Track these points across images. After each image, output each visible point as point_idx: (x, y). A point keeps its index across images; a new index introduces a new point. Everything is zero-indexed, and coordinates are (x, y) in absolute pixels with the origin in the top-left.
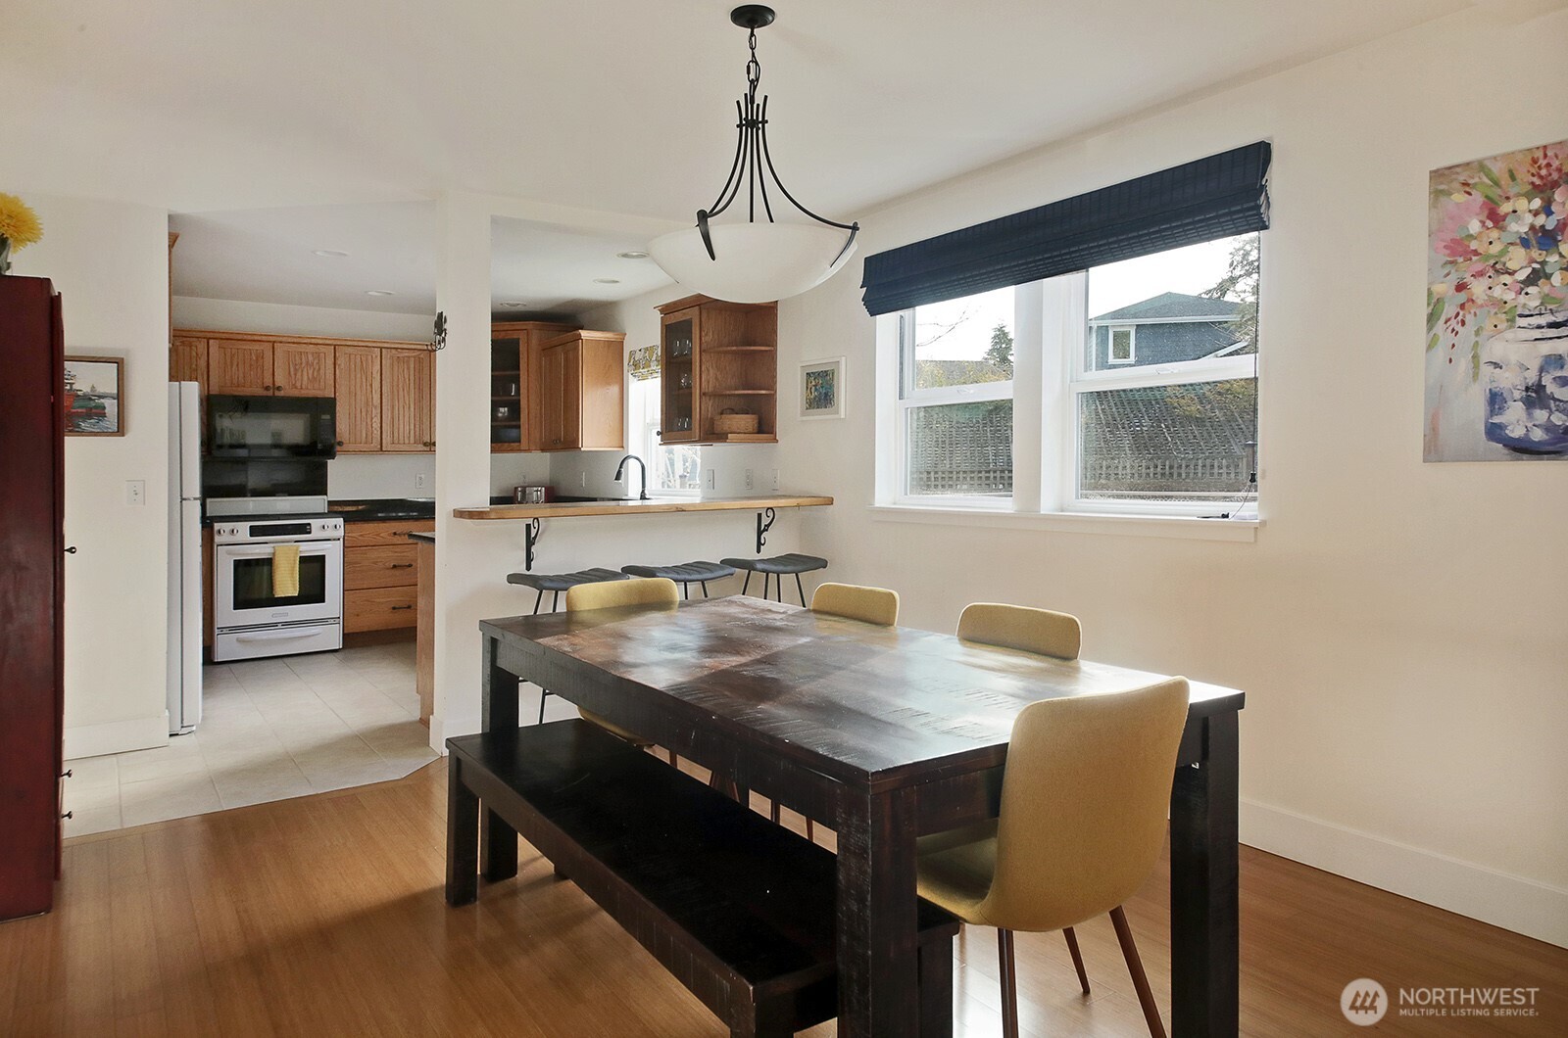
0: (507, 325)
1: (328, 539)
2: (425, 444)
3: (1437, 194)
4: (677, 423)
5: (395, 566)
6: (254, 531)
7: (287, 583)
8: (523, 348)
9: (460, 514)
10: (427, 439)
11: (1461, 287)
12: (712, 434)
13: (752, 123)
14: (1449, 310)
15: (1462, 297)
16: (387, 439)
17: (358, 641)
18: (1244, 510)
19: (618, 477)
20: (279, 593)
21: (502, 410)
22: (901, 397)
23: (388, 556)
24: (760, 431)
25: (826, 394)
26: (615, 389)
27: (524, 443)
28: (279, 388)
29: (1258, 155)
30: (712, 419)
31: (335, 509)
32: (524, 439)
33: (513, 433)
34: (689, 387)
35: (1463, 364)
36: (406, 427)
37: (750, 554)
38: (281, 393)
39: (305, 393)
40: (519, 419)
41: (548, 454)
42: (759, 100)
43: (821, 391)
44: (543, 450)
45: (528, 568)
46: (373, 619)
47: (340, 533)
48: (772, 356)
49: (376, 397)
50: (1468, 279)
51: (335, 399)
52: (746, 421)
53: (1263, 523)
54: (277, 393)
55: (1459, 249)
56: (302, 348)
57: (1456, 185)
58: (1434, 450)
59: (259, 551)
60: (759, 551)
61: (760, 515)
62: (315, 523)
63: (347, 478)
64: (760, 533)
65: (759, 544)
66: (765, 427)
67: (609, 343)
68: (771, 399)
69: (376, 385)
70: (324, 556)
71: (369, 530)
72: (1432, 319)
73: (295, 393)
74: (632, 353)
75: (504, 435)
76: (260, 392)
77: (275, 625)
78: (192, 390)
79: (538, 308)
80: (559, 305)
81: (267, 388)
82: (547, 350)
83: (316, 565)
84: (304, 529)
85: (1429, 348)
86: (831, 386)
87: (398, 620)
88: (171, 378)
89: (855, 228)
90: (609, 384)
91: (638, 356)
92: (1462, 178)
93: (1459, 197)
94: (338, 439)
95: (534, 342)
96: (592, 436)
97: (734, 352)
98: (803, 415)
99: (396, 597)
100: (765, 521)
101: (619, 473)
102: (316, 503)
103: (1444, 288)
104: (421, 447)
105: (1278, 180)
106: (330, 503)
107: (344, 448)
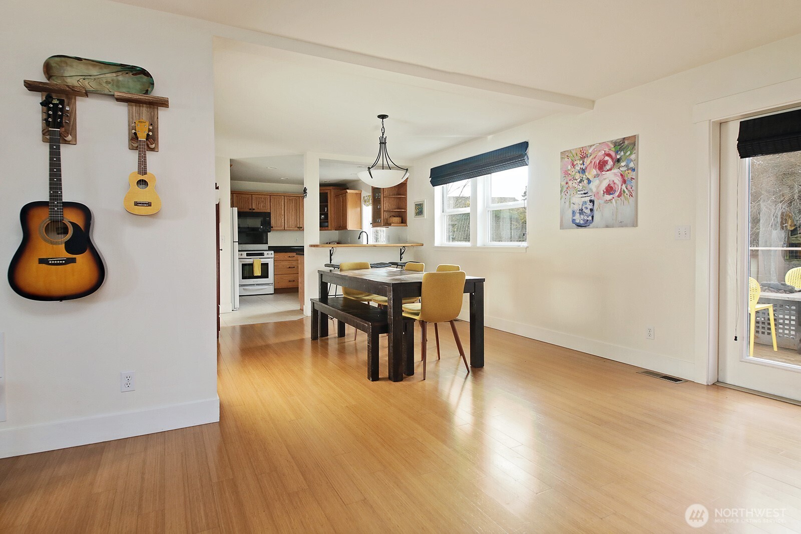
0: (324, 188)
1: (269, 258)
2: (298, 228)
3: (562, 158)
4: (377, 220)
5: (289, 267)
6: (248, 255)
7: (257, 271)
8: (329, 196)
9: (311, 246)
10: (298, 226)
11: (567, 183)
12: (387, 224)
13: (383, 143)
14: (565, 189)
15: (567, 186)
16: (286, 226)
17: (279, 291)
18: (524, 244)
19: (359, 238)
20: (255, 275)
21: (322, 216)
22: (443, 212)
23: (287, 264)
24: (402, 223)
25: (421, 211)
26: (359, 209)
27: (329, 228)
28: (254, 209)
29: (525, 145)
30: (387, 219)
31: (270, 248)
32: (329, 226)
33: (326, 224)
34: (380, 209)
35: (567, 203)
36: (292, 222)
37: (398, 261)
38: (254, 211)
39: (261, 211)
40: (328, 219)
41: (338, 231)
42: (384, 137)
43: (419, 210)
44: (336, 230)
45: (331, 263)
46: (284, 284)
47: (273, 256)
48: (406, 199)
49: (283, 212)
50: (568, 181)
51: (270, 213)
52: (397, 219)
53: (527, 247)
54: (253, 211)
55: (566, 173)
56: (260, 196)
57: (566, 156)
58: (562, 227)
59: (249, 261)
60: (401, 260)
61: (401, 249)
62: (265, 253)
63: (275, 239)
64: (401, 255)
65: (401, 258)
66: (403, 221)
67: (356, 194)
68: (405, 212)
69: (283, 208)
70: (268, 263)
71: (282, 256)
72: (561, 191)
73: (258, 211)
74: (364, 197)
75: (323, 225)
76: (248, 210)
77: (254, 285)
78: (236, 209)
79: (334, 182)
80: (341, 181)
81: (250, 209)
82: (337, 196)
83: (266, 266)
84: (262, 254)
85: (561, 199)
86: (422, 209)
87: (291, 285)
88: (231, 207)
89: (407, 170)
90: (356, 207)
91: (366, 198)
92: (567, 154)
93: (566, 159)
94: (272, 226)
95: (332, 193)
96: (351, 225)
97: (393, 197)
98: (415, 217)
99: (291, 277)
100: (402, 251)
101: (359, 237)
102: (265, 247)
103: (564, 183)
104: (297, 229)
105: (530, 151)
106: (269, 247)
107: (274, 228)
